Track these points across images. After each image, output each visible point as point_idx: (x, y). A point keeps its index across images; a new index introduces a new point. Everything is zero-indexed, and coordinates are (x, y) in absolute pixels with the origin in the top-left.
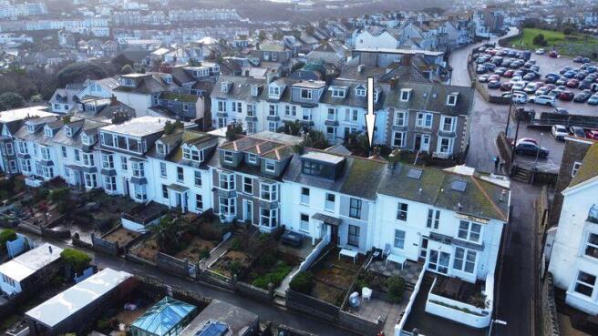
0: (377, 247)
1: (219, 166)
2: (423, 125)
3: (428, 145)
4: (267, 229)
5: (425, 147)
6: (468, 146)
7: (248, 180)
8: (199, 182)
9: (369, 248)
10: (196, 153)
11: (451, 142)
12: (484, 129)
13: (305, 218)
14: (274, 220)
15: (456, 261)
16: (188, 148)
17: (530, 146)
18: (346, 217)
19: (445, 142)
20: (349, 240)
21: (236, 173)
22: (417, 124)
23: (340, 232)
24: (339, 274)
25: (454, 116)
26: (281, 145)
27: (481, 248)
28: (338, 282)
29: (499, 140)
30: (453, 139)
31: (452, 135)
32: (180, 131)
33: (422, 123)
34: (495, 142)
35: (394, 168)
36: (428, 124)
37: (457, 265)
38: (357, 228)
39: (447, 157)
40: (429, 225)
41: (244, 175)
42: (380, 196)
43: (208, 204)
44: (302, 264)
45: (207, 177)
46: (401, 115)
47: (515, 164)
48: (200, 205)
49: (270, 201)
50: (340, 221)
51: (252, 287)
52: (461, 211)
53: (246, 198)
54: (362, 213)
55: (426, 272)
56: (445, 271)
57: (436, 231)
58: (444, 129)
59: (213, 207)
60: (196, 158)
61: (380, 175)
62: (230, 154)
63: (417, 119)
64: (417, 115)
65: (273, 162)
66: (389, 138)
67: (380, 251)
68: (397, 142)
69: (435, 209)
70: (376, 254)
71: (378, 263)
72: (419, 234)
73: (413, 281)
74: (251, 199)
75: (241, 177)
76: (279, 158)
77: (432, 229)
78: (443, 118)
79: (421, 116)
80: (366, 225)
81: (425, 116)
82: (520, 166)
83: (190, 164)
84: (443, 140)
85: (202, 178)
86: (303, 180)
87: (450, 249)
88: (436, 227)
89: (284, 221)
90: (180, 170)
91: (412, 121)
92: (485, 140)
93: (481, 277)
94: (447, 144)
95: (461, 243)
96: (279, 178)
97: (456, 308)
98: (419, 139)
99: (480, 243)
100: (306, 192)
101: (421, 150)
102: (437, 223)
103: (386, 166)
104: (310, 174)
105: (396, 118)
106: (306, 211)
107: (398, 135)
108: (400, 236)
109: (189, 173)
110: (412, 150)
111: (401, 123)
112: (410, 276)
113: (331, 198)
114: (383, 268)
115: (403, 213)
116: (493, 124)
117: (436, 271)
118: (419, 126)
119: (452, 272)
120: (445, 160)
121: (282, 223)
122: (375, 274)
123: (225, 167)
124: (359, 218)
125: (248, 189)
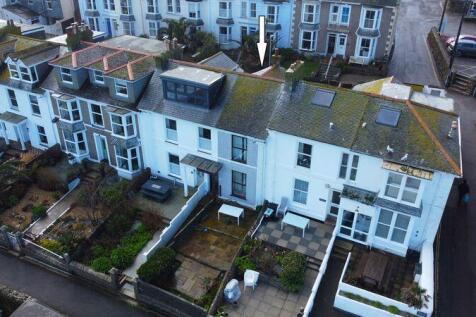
0: (270, 201)
1: (56, 87)
2: (339, 21)
3: (344, 47)
4: (126, 173)
5: (340, 50)
6: (393, 47)
7: (96, 108)
8: (36, 110)
9: (260, 202)
10: (24, 70)
11: (373, 43)
12: (411, 23)
13: (174, 159)
14: (135, 162)
15: (379, 226)
16: (13, 63)
17: (471, 45)
18: (228, 161)
19: (365, 43)
20: (233, 189)
21: (78, 99)
22: (331, 21)
23: (220, 179)
24: (216, 244)
25: (378, 7)
26: (140, 55)
27: (418, 212)
28: (213, 257)
29: (431, 38)
30: (376, 38)
31: (375, 34)
32: (11, 38)
33: (337, 19)
34: (425, 41)
35: (294, 90)
36: (344, 19)
37: (381, 231)
38: (243, 176)
39: (367, 63)
40: (342, 174)
41: (90, 102)
42: (272, 134)
43: (53, 138)
44: (164, 231)
45: (44, 103)
46: (310, 9)
47: (453, 70)
48: (44, 139)
49: (126, 137)
50: (220, 166)
51: (90, 270)
52: (391, 158)
53: (97, 131)
54: (249, 155)
55: (337, 238)
56: (364, 238)
57: (352, 183)
58: (365, 26)
59: (59, 142)
60: (26, 77)
61: (273, 101)
62: (67, 71)
63: (331, 14)
64: (331, 9)
65: (124, 82)
66: (296, 39)
67: (274, 206)
68: (306, 44)
69: (352, 155)
70: (269, 212)
71: (271, 225)
72: (328, 186)
73: (318, 256)
74: (103, 133)
75: (86, 103)
76: (131, 77)
77: (347, 181)
78: (364, 11)
79: (336, 10)
80: (254, 172)
81: (340, 10)
82: (459, 72)
83: (20, 86)
84: (363, 41)
85: (40, 105)
86: (166, 109)
87: (372, 212)
88: (353, 177)
89: (148, 163)
90: (11, 94)
91: (325, 17)
92: (413, 39)
93: (413, 247)
94: (368, 46)
95: (389, 203)
96: (134, 106)
97: (379, 305)
98: (332, 40)
99: (416, 205)
100: (172, 125)
101: (334, 55)
102: (354, 172)
103: (283, 86)
104: (177, 100)
105: (304, 12)
106: (175, 151)
107: (307, 35)
108: (301, 186)
109: (22, 97)
110: (325, 54)
111: (310, 18)
112: (314, 246)
113: (206, 134)
114: (277, 234)
115: (305, 157)
116: (422, 17)
117: (351, 238)
118: (335, 23)
119: (373, 240)
120: (365, 66)
121: (146, 166)
122: (264, 243)
123: (64, 90)
124: (245, 163)
125: (98, 119)
